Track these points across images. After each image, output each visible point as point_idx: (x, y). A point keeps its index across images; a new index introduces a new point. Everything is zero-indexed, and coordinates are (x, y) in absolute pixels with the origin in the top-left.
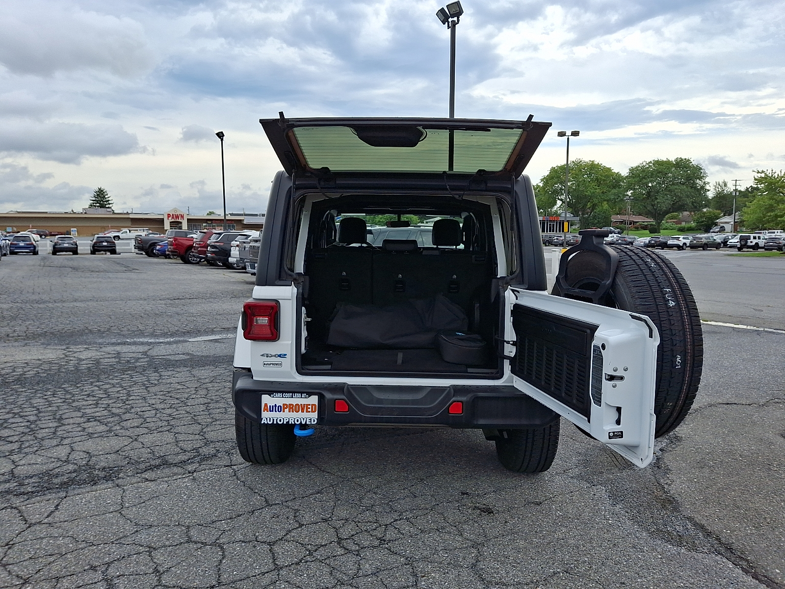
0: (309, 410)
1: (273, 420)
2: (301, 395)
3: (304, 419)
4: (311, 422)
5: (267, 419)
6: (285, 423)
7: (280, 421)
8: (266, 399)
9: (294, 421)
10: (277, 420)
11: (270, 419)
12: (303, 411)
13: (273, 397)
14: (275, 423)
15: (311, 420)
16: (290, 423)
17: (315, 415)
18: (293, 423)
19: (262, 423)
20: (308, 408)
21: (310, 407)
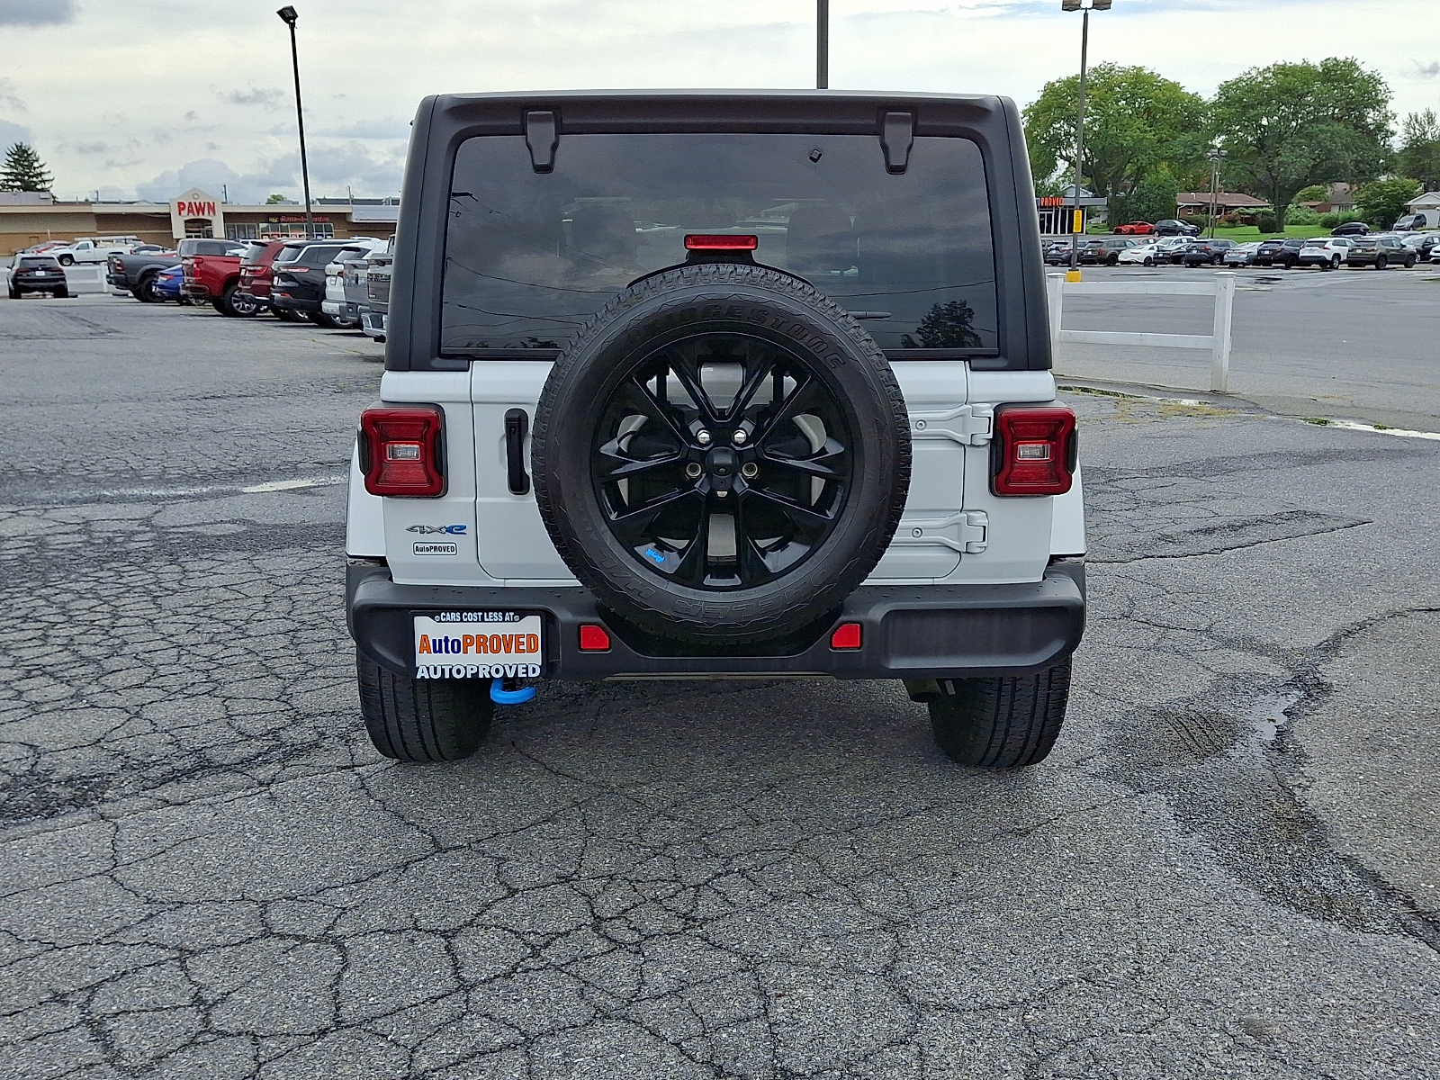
0: (521, 647)
1: (443, 670)
2: (504, 616)
3: (511, 667)
4: (527, 673)
5: (428, 668)
6: (469, 676)
7: (459, 672)
8: (424, 627)
9: (490, 673)
10: (451, 670)
11: (435, 668)
12: (508, 651)
13: (440, 621)
14: (447, 676)
15: (527, 668)
16: (481, 676)
17: (535, 659)
18: (488, 676)
19: (418, 677)
20: (519, 644)
21: (524, 640)
